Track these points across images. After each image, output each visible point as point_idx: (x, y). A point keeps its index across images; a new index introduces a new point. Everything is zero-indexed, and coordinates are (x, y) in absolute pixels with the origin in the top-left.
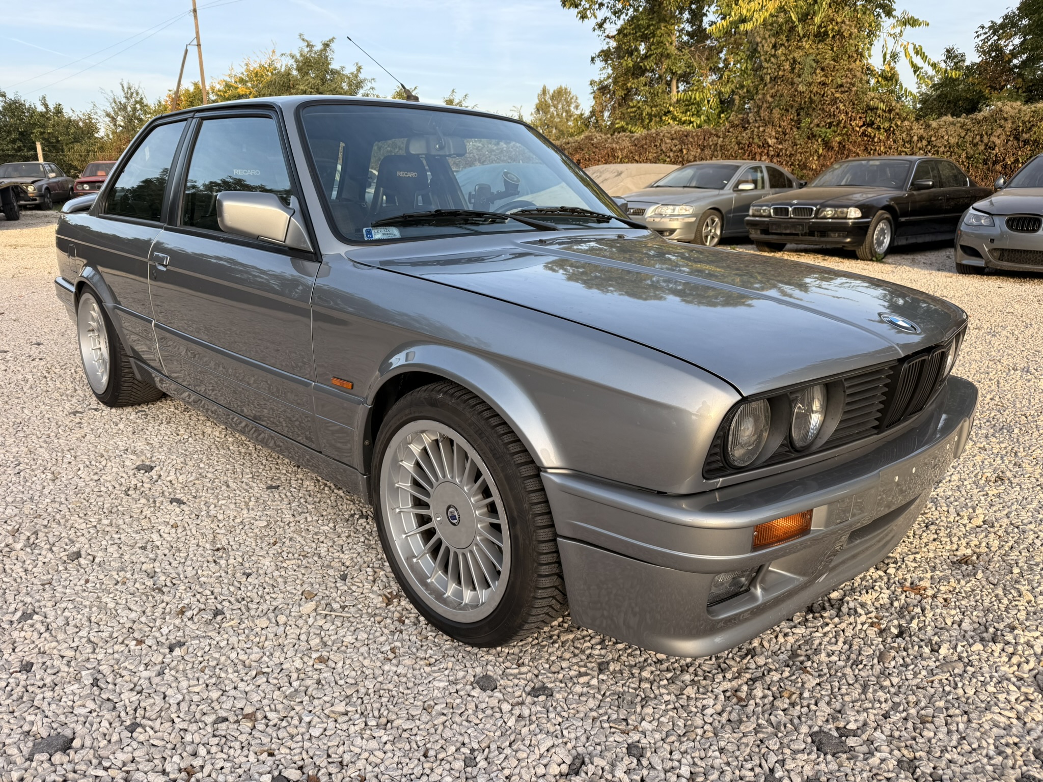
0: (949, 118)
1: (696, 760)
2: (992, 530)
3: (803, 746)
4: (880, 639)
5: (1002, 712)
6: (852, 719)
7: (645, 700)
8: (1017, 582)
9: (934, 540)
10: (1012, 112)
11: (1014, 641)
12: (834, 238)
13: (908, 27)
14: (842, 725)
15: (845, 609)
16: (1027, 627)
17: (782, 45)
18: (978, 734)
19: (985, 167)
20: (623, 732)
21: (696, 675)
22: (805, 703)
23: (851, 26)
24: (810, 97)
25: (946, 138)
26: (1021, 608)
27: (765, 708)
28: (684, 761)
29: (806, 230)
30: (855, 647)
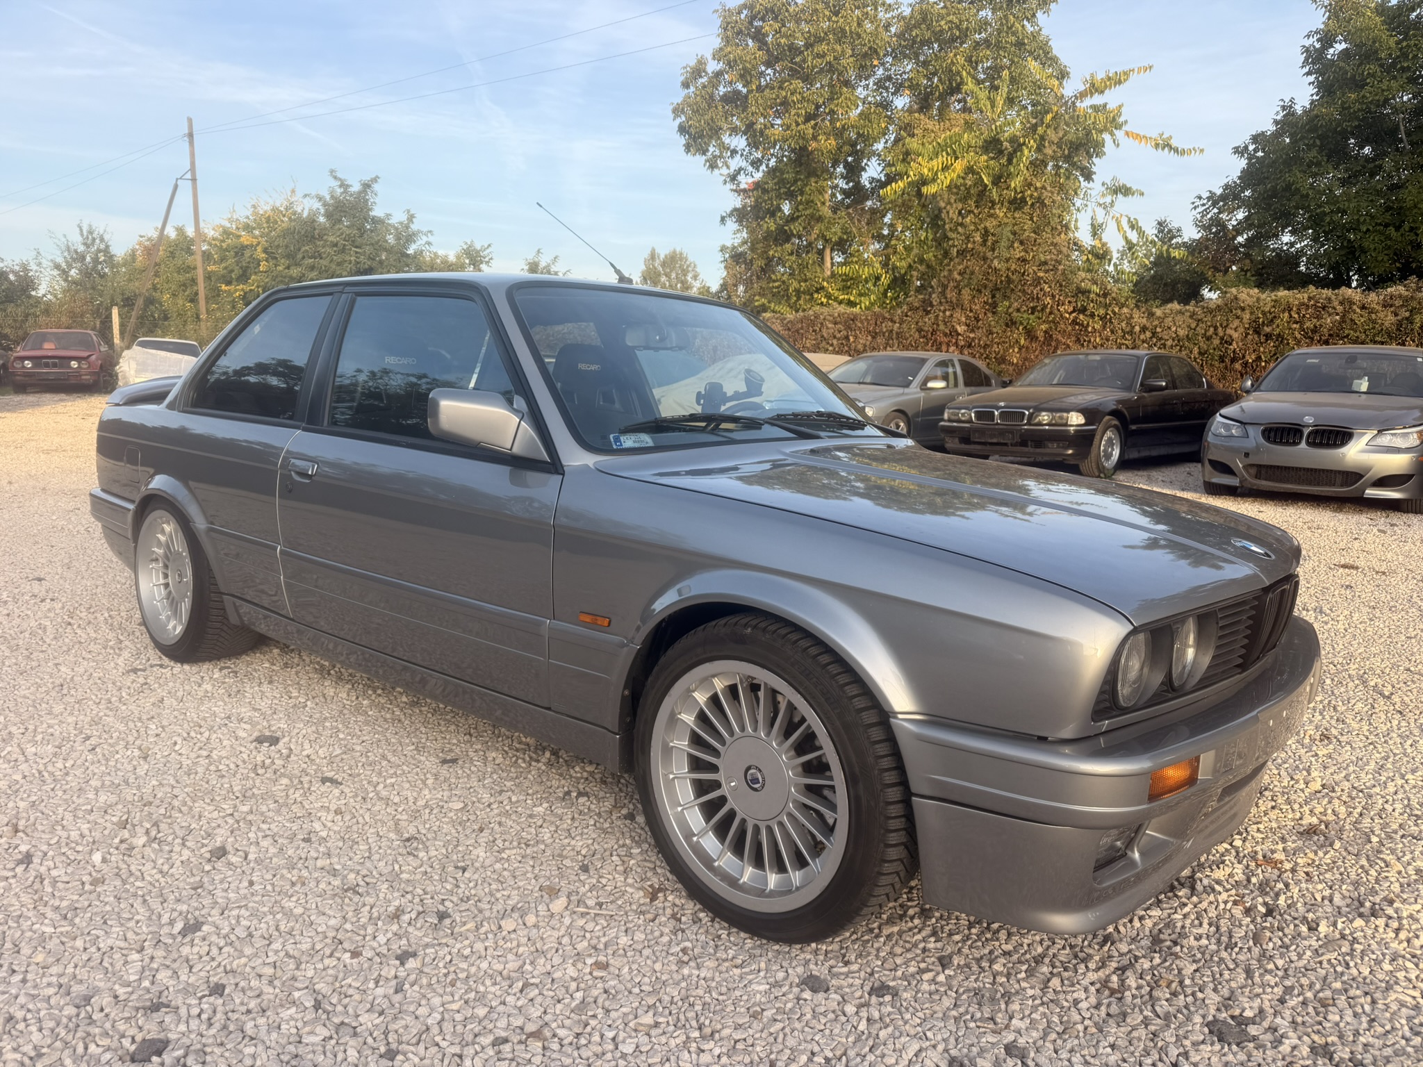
0: (1175, 306)
1: (1088, 1058)
2: (1334, 794)
3: (1202, 1038)
4: (1249, 919)
5: (1406, 991)
6: (1247, 1005)
7: (1008, 997)
8: (1379, 852)
9: (1273, 808)
10: (1250, 301)
11: (1396, 915)
12: (1052, 448)
13: (1120, 196)
14: (1237, 1012)
15: (1199, 887)
16: (1405, 900)
17: (970, 212)
18: (1388, 1015)
19: (1222, 365)
20: (994, 1032)
21: (1054, 967)
22: (1189, 991)
23: (1052, 193)
24: (1007, 276)
25: (1174, 329)
26: (1393, 879)
27: (1144, 999)
28: (1074, 1059)
29: (1017, 439)
30: (1224, 929)
